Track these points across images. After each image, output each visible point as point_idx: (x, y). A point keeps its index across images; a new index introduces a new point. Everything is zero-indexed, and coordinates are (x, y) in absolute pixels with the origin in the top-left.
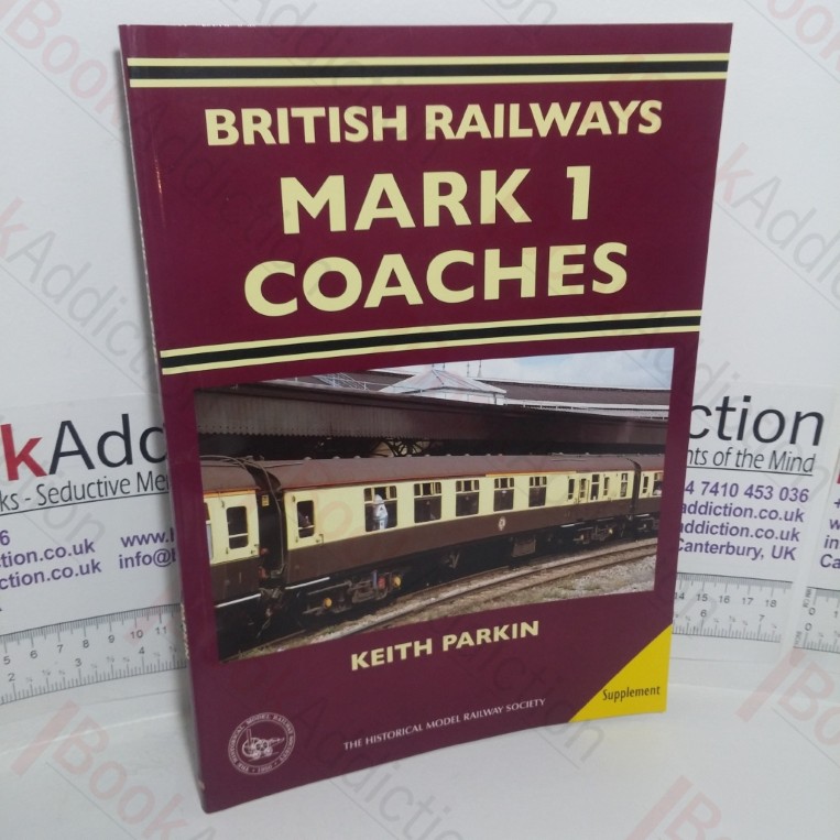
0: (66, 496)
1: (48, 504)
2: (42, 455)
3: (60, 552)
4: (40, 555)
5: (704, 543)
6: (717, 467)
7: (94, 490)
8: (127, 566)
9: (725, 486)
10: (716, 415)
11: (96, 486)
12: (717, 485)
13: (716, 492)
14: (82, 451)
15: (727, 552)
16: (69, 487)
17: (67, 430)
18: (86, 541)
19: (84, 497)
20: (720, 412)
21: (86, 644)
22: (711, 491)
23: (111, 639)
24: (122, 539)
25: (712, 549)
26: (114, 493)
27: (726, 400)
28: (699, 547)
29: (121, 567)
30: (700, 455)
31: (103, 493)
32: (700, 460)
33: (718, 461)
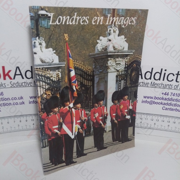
0: (17, 85)
1: (13, 87)
2: (12, 74)
3: (15, 98)
4: (11, 99)
5: (170, 108)
6: (175, 89)
7: (24, 84)
8: (31, 103)
9: (177, 94)
10: (176, 76)
11: (24, 83)
12: (174, 94)
13: (174, 96)
14: (21, 74)
15: (176, 111)
16: (18, 83)
17: (18, 69)
18: (21, 96)
19: (21, 86)
20: (177, 75)
21: (20, 121)
22: (173, 95)
23: (27, 121)
24: (30, 97)
25: (172, 110)
26: (28, 85)
27: (178, 72)
28: (169, 109)
29: (29, 104)
30: (171, 86)
31: (26, 85)
32: (171, 87)
33: (175, 88)
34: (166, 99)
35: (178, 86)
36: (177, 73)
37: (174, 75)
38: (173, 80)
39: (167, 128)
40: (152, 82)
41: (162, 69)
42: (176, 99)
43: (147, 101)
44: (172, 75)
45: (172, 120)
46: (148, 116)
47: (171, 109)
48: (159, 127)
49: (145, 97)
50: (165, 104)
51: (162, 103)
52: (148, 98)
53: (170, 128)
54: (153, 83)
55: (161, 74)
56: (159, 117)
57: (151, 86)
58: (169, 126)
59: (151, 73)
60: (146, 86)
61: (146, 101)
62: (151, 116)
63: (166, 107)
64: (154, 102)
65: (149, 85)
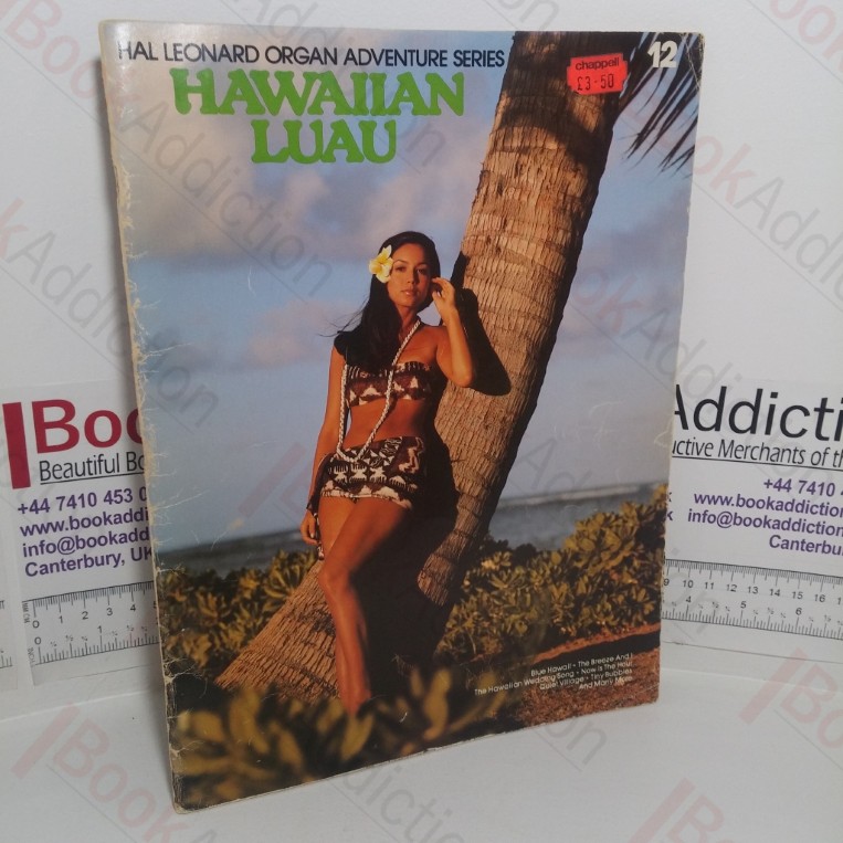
34: (781, 506)
35: (825, 453)
36: (819, 406)
37: (806, 413)
38: (804, 431)
39: (791, 619)
40: (723, 441)
41: (760, 392)
42: (822, 506)
43: (708, 513)
44: (799, 413)
45: (810, 589)
46: (716, 573)
47: (805, 545)
48: (763, 617)
49: (699, 499)
50: (778, 525)
51: (767, 523)
52: (713, 500)
53: (804, 621)
54: (727, 444)
55: (756, 409)
56: (760, 578)
57: (722, 457)
58: (799, 611)
59: (720, 406)
60: (702, 455)
61: (705, 514)
62: (727, 574)
63: (783, 538)
64: (736, 517)
65: (714, 453)
